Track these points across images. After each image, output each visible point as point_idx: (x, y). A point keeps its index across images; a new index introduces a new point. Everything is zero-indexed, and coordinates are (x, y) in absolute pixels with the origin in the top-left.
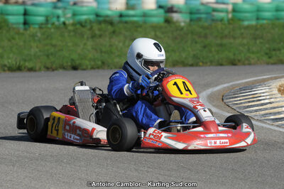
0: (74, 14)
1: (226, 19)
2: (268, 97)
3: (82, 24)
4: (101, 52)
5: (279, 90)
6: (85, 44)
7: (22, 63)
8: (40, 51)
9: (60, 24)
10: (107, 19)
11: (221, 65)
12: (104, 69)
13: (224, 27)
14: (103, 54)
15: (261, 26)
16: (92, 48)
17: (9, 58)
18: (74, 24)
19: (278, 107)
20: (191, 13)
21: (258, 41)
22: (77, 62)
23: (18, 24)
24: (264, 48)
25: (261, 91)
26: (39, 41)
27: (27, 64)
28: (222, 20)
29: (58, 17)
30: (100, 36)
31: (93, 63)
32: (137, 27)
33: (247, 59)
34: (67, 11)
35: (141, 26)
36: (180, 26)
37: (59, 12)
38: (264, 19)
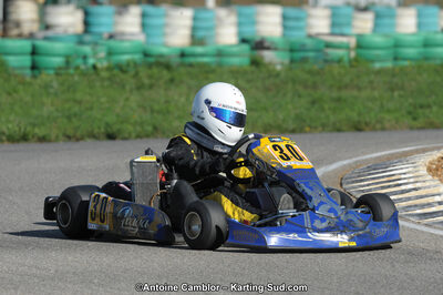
0: (110, 53)
1: (346, 59)
2: (412, 180)
3: (122, 68)
4: (152, 111)
5: (429, 170)
6: (127, 99)
7: (29, 129)
8: (57, 110)
9: (88, 69)
10: (162, 60)
11: (339, 130)
12: (157, 137)
13: (343, 71)
14: (155, 115)
15: (402, 69)
16: (139, 106)
17: (8, 121)
18: (109, 69)
19: (426, 196)
20: (292, 50)
21: (396, 94)
22: (115, 128)
23: (22, 68)
24: (406, 104)
25: (402, 170)
26: (56, 94)
27: (37, 130)
28: (340, 61)
29: (85, 57)
30: (151, 86)
31: (138, 128)
32: (207, 72)
33: (380, 121)
34: (99, 48)
35: (213, 71)
36: (274, 70)
37: (87, 49)
38: (405, 59)
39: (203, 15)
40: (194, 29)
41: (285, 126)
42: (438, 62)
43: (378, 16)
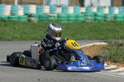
10: (3, 19)
12: (1, 41)
14: (1, 34)
15: (70, 23)
20: (39, 17)
21: (68, 30)
24: (71, 33)
28: (52, 21)
32: (15, 23)
35: (17, 23)
36: (34, 23)
38: (71, 21)
39: (14, 7)
40: (11, 11)
41: (37, 38)
42: (80, 22)
43: (63, 9)
